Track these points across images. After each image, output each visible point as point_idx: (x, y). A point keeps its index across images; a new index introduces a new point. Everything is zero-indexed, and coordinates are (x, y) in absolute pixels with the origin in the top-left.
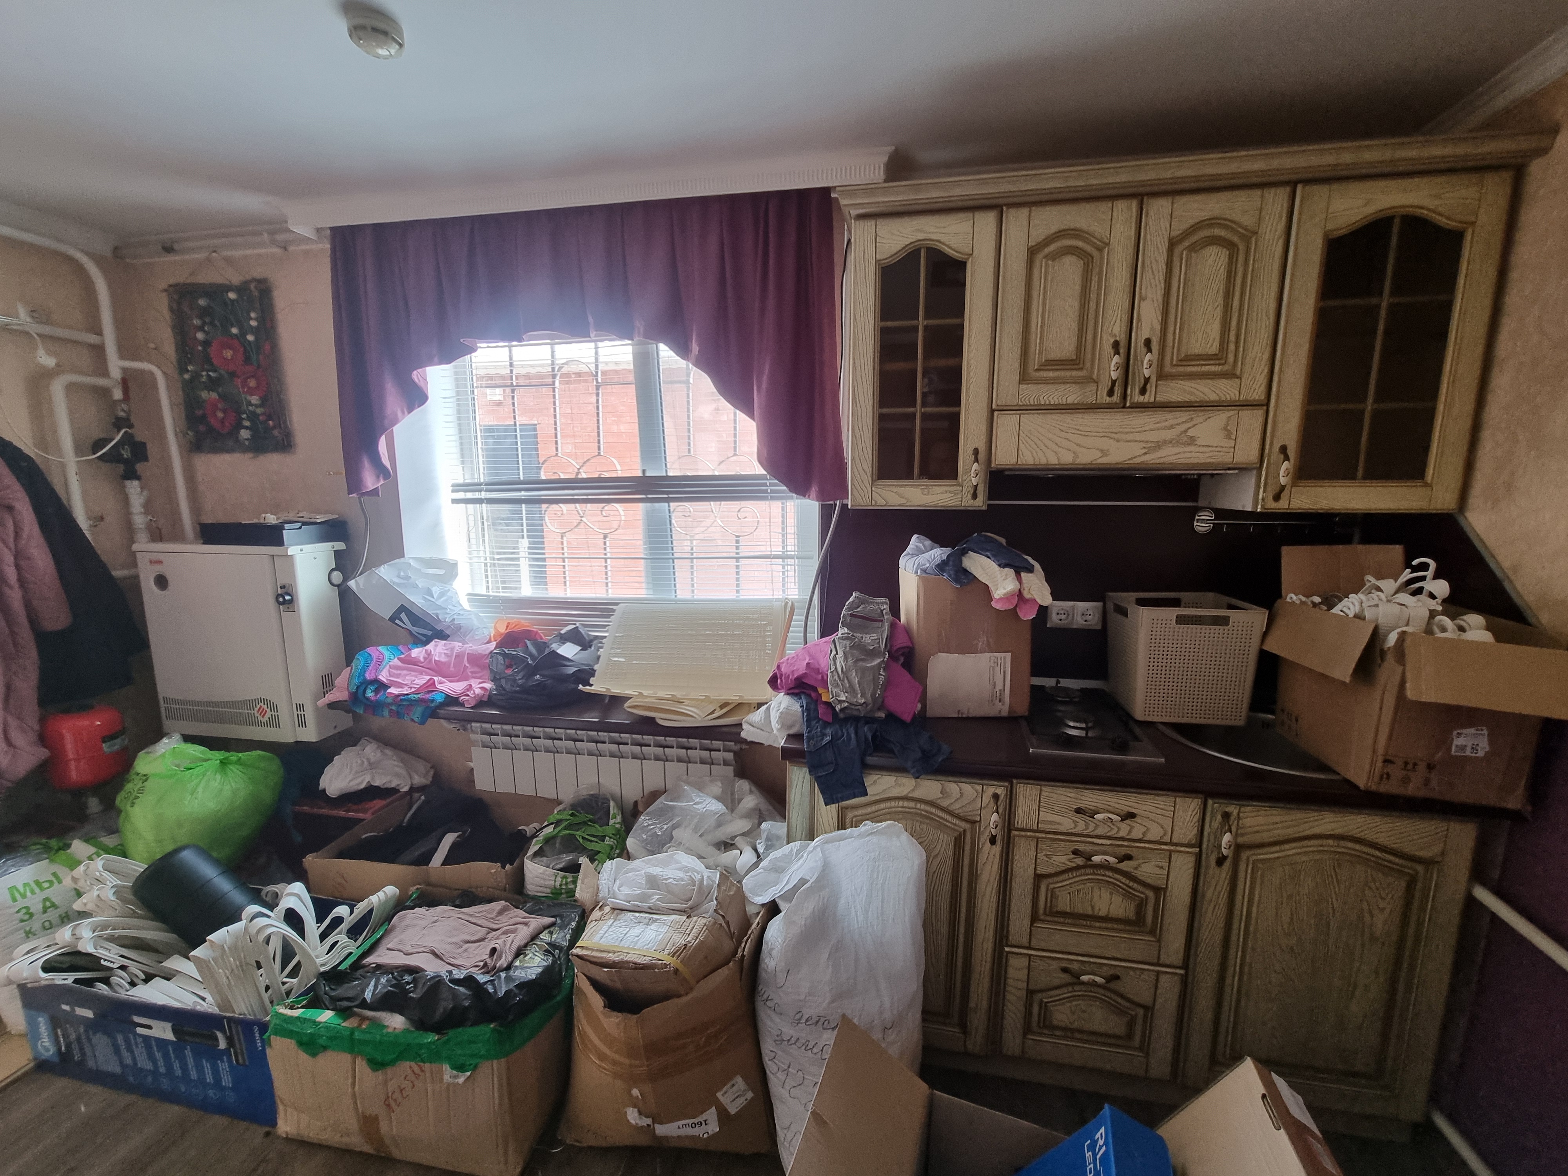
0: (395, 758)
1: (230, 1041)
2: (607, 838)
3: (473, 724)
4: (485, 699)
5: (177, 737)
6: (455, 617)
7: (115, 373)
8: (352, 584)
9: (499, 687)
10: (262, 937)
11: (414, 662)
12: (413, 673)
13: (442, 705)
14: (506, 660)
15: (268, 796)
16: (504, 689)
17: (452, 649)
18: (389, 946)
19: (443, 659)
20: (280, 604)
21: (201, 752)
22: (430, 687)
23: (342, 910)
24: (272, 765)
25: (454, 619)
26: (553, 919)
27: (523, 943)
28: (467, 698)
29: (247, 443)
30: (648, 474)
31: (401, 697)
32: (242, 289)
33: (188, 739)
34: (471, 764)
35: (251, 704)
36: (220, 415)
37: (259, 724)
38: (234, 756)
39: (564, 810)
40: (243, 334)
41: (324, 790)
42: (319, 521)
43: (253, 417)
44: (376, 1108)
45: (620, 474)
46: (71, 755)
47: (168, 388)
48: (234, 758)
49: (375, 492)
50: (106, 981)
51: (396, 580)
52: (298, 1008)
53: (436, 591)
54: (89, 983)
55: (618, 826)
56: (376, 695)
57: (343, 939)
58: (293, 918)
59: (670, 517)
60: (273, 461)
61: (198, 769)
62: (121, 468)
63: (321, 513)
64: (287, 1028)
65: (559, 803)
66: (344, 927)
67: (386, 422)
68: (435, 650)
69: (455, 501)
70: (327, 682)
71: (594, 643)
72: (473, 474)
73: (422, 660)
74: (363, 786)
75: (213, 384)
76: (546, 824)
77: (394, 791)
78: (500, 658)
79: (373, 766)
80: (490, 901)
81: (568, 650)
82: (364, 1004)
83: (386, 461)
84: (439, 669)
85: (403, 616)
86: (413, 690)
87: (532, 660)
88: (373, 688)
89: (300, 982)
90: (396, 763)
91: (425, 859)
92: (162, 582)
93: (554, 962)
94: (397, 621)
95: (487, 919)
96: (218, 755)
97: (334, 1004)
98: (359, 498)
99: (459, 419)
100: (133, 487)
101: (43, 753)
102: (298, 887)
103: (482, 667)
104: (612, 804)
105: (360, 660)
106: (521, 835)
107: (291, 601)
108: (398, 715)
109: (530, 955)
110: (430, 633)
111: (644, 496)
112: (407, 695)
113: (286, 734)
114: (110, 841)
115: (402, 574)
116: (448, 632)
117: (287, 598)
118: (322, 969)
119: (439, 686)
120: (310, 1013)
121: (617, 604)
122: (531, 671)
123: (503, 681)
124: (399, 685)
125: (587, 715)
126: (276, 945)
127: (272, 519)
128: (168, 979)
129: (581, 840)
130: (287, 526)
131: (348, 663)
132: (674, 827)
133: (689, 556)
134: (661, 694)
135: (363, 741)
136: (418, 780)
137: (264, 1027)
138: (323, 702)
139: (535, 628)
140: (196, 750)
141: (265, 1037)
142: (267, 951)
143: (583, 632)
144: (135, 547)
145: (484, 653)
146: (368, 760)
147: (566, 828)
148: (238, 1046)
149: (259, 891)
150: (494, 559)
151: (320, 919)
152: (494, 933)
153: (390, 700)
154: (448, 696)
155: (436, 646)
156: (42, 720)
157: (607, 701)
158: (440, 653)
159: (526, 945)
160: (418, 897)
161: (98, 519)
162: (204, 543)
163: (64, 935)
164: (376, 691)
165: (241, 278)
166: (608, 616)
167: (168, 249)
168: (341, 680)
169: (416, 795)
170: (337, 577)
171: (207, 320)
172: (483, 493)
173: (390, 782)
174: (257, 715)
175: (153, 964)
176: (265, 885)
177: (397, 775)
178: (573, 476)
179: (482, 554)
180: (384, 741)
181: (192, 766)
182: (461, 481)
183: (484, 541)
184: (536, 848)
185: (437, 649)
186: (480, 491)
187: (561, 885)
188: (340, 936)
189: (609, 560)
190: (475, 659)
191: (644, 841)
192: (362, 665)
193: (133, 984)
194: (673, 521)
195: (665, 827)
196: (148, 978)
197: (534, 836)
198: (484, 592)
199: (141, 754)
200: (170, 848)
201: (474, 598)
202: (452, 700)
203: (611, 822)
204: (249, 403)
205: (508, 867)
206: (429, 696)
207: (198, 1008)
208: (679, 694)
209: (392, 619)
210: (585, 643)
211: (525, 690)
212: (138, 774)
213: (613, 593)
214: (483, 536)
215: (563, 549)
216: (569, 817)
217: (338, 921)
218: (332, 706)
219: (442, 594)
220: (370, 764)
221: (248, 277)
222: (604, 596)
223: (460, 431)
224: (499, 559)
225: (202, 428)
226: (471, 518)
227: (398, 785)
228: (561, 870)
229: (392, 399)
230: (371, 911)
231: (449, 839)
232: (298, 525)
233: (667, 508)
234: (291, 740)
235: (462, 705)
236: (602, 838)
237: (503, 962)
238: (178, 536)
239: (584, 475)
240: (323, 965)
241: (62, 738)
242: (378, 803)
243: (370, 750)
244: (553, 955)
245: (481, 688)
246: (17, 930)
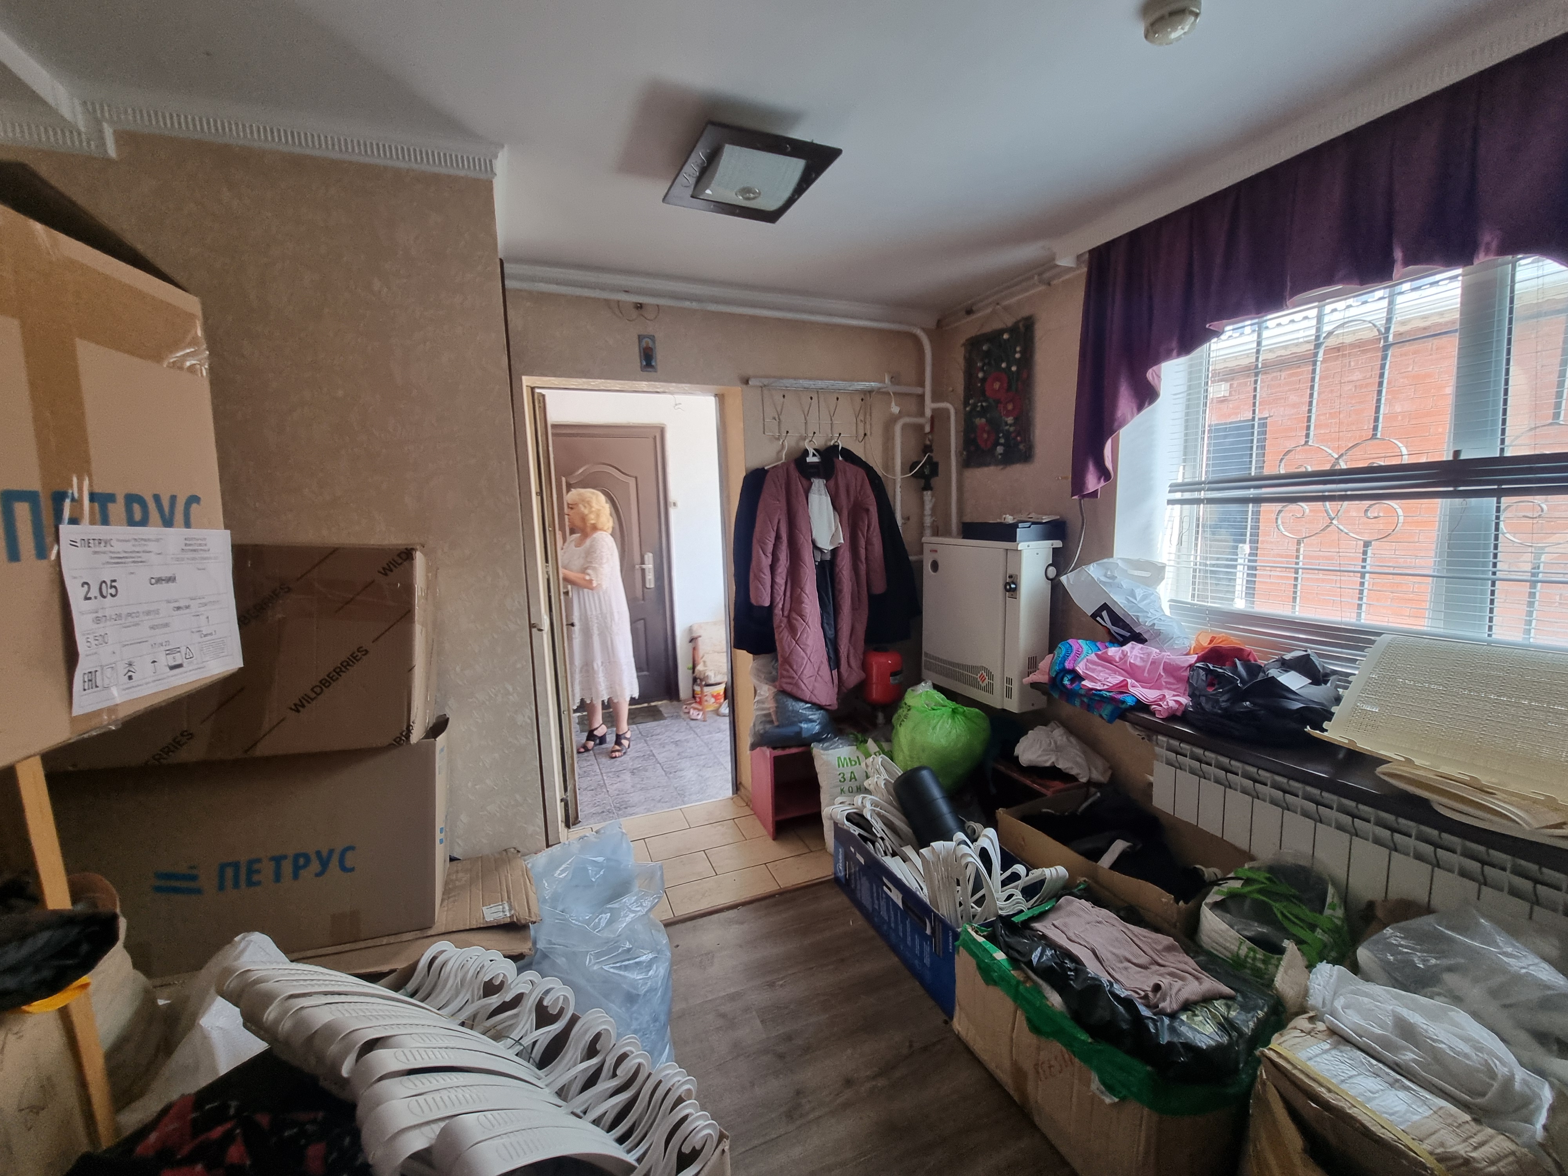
0: (1078, 748)
1: (933, 929)
2: (1318, 930)
3: (1160, 737)
4: (1179, 714)
5: (929, 683)
6: (1155, 621)
7: (928, 413)
8: (1063, 579)
9: (1196, 704)
10: (964, 862)
11: (1109, 660)
12: (1107, 671)
13: (1132, 709)
14: (1209, 676)
15: (978, 748)
16: (1202, 708)
17: (1149, 655)
18: (1054, 922)
19: (1138, 663)
20: (1007, 590)
21: (942, 700)
22: (1122, 688)
23: (1020, 869)
24: (984, 723)
25: (1154, 624)
26: (1232, 992)
27: (1194, 997)
28: (1159, 708)
29: (1000, 457)
30: (1463, 457)
31: (1094, 692)
32: (1013, 330)
33: (936, 687)
34: (1151, 779)
35: (975, 669)
36: (985, 436)
37: (979, 687)
38: (961, 708)
39: (1259, 869)
40: (1009, 367)
41: (1017, 757)
42: (1044, 521)
43: (1007, 435)
44: (1027, 1066)
45: (1406, 460)
46: (874, 680)
47: (956, 421)
48: (961, 710)
49: (1094, 494)
50: (873, 843)
51: (1103, 579)
52: (980, 935)
53: (1139, 593)
54: (865, 839)
55: (1339, 923)
56: (1071, 684)
57: (1018, 896)
58: (984, 855)
59: (1498, 518)
60: (1017, 471)
61: (938, 711)
62: (922, 482)
63: (1046, 515)
64: (973, 949)
65: (1252, 858)
66: (1020, 883)
67: (1116, 424)
68: (1131, 652)
69: (1171, 502)
70: (1032, 664)
71: (1332, 678)
72: (1194, 473)
73: (1117, 659)
74: (1048, 764)
75: (984, 412)
76: (1231, 875)
77: (1072, 778)
78: (1202, 673)
79: (1058, 749)
80: (1157, 930)
81: (1293, 681)
82: (1029, 963)
83: (1108, 464)
84: (1132, 671)
85: (1104, 614)
86: (1106, 687)
87: (1240, 683)
88: (1069, 677)
89: (983, 912)
90: (1079, 753)
91: (1095, 855)
92: (935, 566)
93: (1231, 1044)
94: (1098, 619)
95: (1154, 950)
96: (952, 705)
97: (1007, 948)
98: (1080, 500)
99: (1187, 414)
100: (928, 495)
101: (863, 675)
102: (991, 832)
103: (1179, 679)
104: (1331, 890)
105: (1062, 649)
106: (1198, 874)
107: (1015, 590)
108: (1089, 708)
109: (1201, 1018)
110: (1128, 634)
111: (1451, 489)
112: (1100, 691)
113: (996, 700)
114: (885, 745)
115: (1109, 573)
116: (1146, 636)
117: (1013, 586)
118: (1000, 912)
119: (1131, 690)
120: (989, 946)
121: (1379, 634)
122: (1238, 695)
123: (1203, 699)
124: (1093, 680)
125: (1320, 768)
126: (970, 872)
127: (1009, 519)
128: (904, 862)
129: (1279, 916)
130: (1020, 525)
131: (1051, 650)
132: (1450, 969)
133: (1527, 576)
134: (1445, 769)
135: (1052, 724)
136: (1097, 776)
137: (956, 936)
138: (1027, 680)
139: (1247, 648)
140: (939, 697)
141: (957, 943)
142: (965, 873)
143: (1317, 663)
144: (924, 539)
145: (1183, 665)
146: (1056, 743)
147: (1260, 891)
148: (937, 938)
149: (964, 823)
150: (1206, 565)
151: (1004, 868)
152: (1158, 967)
153: (1082, 692)
154: (1138, 701)
155: (1133, 648)
156: (865, 653)
157: (1341, 756)
158: (1136, 656)
159: (1196, 1003)
160: (1084, 889)
161: (907, 519)
162: (964, 538)
163: (858, 799)
164: (1072, 681)
165: (1014, 320)
166: (1362, 649)
167: (969, 312)
168: (1045, 664)
169: (1093, 790)
170: (1052, 572)
171: (987, 361)
172: (1203, 492)
173: (1072, 768)
174: (979, 680)
175: (898, 845)
176: (969, 821)
177: (1077, 763)
178: (1327, 467)
179: (1192, 558)
180: (1071, 730)
181: (935, 708)
182: (1180, 480)
183: (1196, 545)
184: (1219, 898)
185: (1133, 651)
186: (1199, 490)
187: (1246, 956)
188: (1014, 889)
189: (1367, 575)
190: (1171, 670)
191: (1389, 962)
192: (1063, 652)
193: (886, 854)
194: (1502, 525)
195: (1433, 961)
196: (894, 854)
197: (1216, 883)
198: (1189, 601)
199: (909, 690)
200: (916, 765)
201: (1176, 604)
202: (1142, 706)
203: (1327, 912)
204: (1006, 424)
205: (1181, 903)
206: (1121, 697)
207: (918, 893)
208: (1485, 780)
209: (1094, 616)
210: (1318, 677)
211: (1227, 714)
212: (906, 704)
213: (1368, 619)
214: (1196, 539)
215: (1297, 557)
216: (1265, 881)
217: (1015, 877)
218: (1034, 685)
219: (1145, 597)
220: (1057, 747)
221: (1019, 318)
222: (1353, 620)
223: (1186, 427)
224: (1213, 566)
225: (972, 448)
226: (1186, 519)
227: (1078, 774)
228: (1249, 938)
229: (1125, 401)
230: (1042, 882)
231: (1119, 846)
232: (1028, 524)
233: (1495, 505)
234: (999, 707)
235: (1153, 714)
236: (1313, 927)
237: (1167, 1005)
238: (947, 533)
239: (1343, 466)
240: (1001, 909)
241: (872, 666)
242: (1058, 785)
243: (1058, 734)
244: (1230, 1035)
245: (1176, 701)
246: (837, 786)
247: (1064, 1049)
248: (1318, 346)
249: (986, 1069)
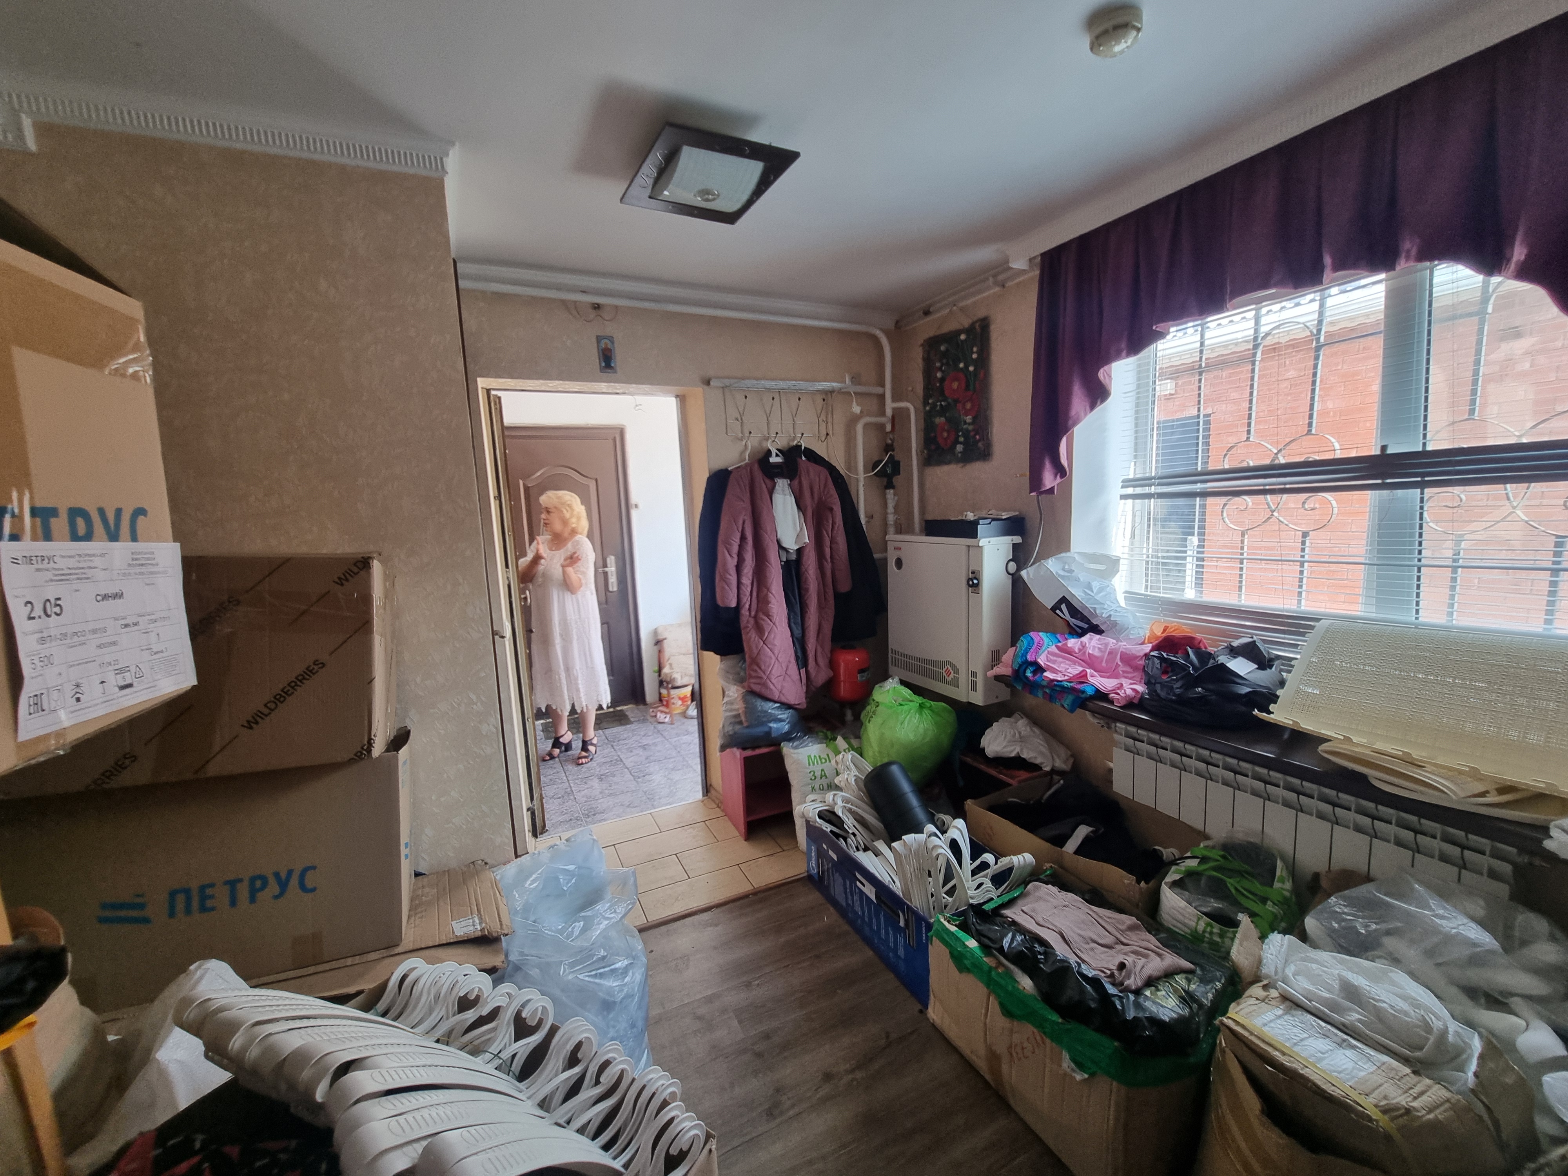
0: (1041, 737)
1: (907, 921)
2: (1269, 903)
3: (1118, 724)
4: (1136, 701)
5: (897, 679)
6: (1112, 613)
7: (889, 412)
8: (1024, 573)
9: (1152, 692)
10: (934, 854)
11: (1069, 652)
12: (1067, 662)
13: (1092, 698)
14: (1164, 665)
15: (945, 741)
16: (1158, 695)
17: (1106, 645)
18: (1023, 908)
19: (1096, 653)
20: (969, 586)
21: (909, 695)
22: (1082, 678)
23: (988, 857)
24: (950, 717)
25: (1110, 616)
26: (1192, 966)
27: (1156, 974)
28: (1117, 696)
29: (960, 455)
30: (1390, 451)
31: (1055, 683)
32: (970, 331)
33: (903, 683)
34: (1111, 765)
35: (941, 664)
36: (945, 434)
37: (946, 682)
38: (929, 703)
39: (1213, 847)
40: (966, 367)
41: (984, 749)
42: (1004, 517)
43: (966, 434)
44: (1001, 1049)
45: (1339, 455)
46: (842, 678)
47: (916, 420)
48: (928, 705)
49: (1051, 491)
50: (845, 839)
51: (1061, 573)
52: (952, 924)
53: (1096, 585)
54: (837, 836)
55: (1287, 894)
56: (1034, 676)
57: (988, 884)
58: (954, 846)
59: (1422, 508)
60: (977, 469)
61: (906, 707)
62: (885, 480)
63: (1005, 511)
64: (946, 938)
65: (1207, 837)
66: (990, 871)
67: (1070, 422)
68: (1089, 643)
69: (1124, 497)
70: (996, 658)
71: (1276, 663)
72: (1145, 468)
73: (1077, 651)
74: (1013, 755)
75: (943, 411)
76: (1189, 854)
77: (1036, 767)
78: (1157, 661)
79: (1022, 739)
80: (1121, 911)
81: (1241, 666)
82: (1001, 950)
83: (1064, 461)
84: (1091, 662)
85: (1063, 607)
86: (1066, 678)
87: (1193, 669)
88: (1032, 669)
89: (954, 901)
90: (1041, 742)
91: (1060, 841)
92: (899, 563)
93: (1192, 1015)
94: (1058, 612)
95: (1118, 929)
96: (918, 699)
97: (978, 936)
98: (1038, 496)
99: (1137, 412)
100: (890, 493)
101: (832, 674)
102: (960, 823)
103: (1135, 668)
104: (1279, 864)
105: (1024, 642)
106: (1157, 855)
107: (978, 585)
108: (1051, 698)
109: (1163, 993)
110: (1086, 626)
111: (1379, 481)
112: (1061, 681)
113: (962, 694)
114: (855, 742)
115: (1067, 567)
116: (1103, 627)
117: (975, 581)
118: (971, 901)
119: (1091, 679)
120: (961, 934)
121: (1318, 620)
122: (1191, 682)
123: (1158, 687)
124: (1054, 671)
125: (1266, 748)
126: (941, 862)
127: (970, 516)
128: (876, 856)
129: (1233, 891)
130: (981, 522)
131: (1013, 644)
132: (1388, 933)
133: (1450, 563)
134: (1380, 746)
135: (1016, 715)
136: (1059, 764)
137: (929, 927)
138: (991, 673)
139: (1198, 636)
140: (906, 692)
141: (929, 934)
142: (937, 865)
143: (1262, 649)
144: (887, 538)
145: (1138, 654)
146: (1020, 733)
147: (1214, 869)
148: (911, 929)
149: (933, 815)
150: (1158, 557)
151: (973, 858)
152: (1122, 947)
153: (1044, 683)
154: (1098, 691)
155: (1091, 639)
156: (832, 651)
157: (1286, 736)
158: (1094, 647)
159: (1158, 979)
160: (1050, 875)
161: (870, 517)
162: (927, 535)
163: (829, 796)
164: (1034, 673)
165: (970, 321)
166: (1303, 634)
167: (927, 313)
168: (1008, 657)
169: (1056, 778)
170: (1013, 567)
171: (944, 361)
172: (1153, 487)
173: (1036, 758)
174: (944, 674)
175: (869, 840)
176: (939, 812)
177: (1042, 754)
178: (1267, 462)
179: (1145, 551)
180: (1035, 721)
181: (903, 703)
182: (1131, 476)
183: (1148, 538)
184: (1177, 877)
185: (1091, 642)
186: (1150, 485)
187: (1204, 931)
188: (985, 878)
189: (1306, 564)
190: (1128, 659)
191: (1334, 930)
192: (1025, 645)
193: (858, 849)
194: (1425, 515)
195: (1374, 927)
196: (866, 849)
197: (1174, 862)
198: (1143, 592)
199: (877, 686)
200: (886, 760)
201: (1131, 596)
202: (1101, 696)
203: (1277, 885)
204: (965, 423)
205: (1143, 884)
206: (1081, 687)
207: (891, 886)
208: (1416, 754)
209: (1054, 609)
210: (1263, 663)
211: (1181, 701)
212: (874, 700)
213: (1308, 606)
214: (1148, 532)
215: (1242, 548)
216: (1219, 858)
217: (985, 866)
218: (998, 678)
219: (1101, 590)
220: (1021, 737)
221: (975, 319)
222: (1294, 607)
223: (1136, 425)
224: (1163, 557)
225: (933, 447)
226: (1138, 514)
227: (1042, 763)
228: (1206, 914)
229: (1078, 399)
230: (1010, 870)
231: (1083, 831)
232: (988, 521)
233: (1419, 496)
234: (964, 700)
235: (1111, 702)
236: (1264, 900)
237: (1132, 982)
238: (910, 531)
239: (1282, 461)
240: (972, 898)
241: (839, 666)
242: (1023, 775)
243: (1022, 725)
244: (1191, 1008)
245: (1134, 690)
246: (809, 784)
247: (1035, 1030)
248: (1256, 347)
249: (961, 1056)
